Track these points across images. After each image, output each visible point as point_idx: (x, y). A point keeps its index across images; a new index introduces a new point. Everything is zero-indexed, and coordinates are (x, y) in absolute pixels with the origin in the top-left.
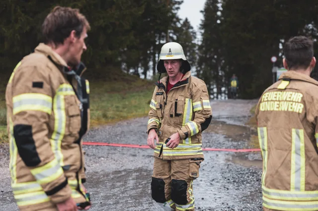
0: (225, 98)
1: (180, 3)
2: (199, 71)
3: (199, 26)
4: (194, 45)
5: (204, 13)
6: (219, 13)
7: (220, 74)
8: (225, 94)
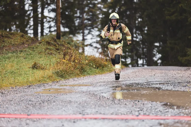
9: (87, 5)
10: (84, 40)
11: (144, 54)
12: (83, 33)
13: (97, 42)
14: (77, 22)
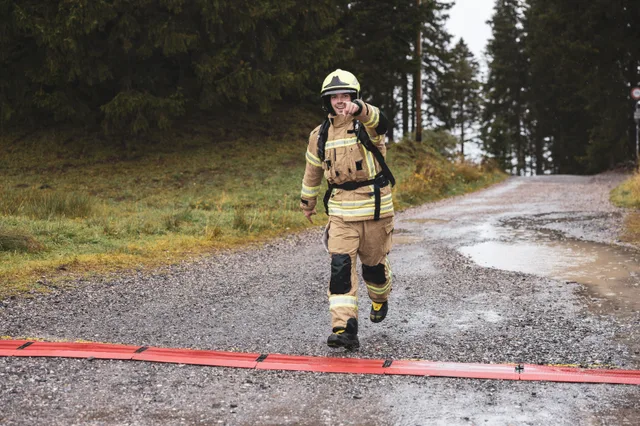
0: (532, 173)
1: (448, 6)
2: (486, 128)
3: (485, 50)
4: (476, 84)
5: (493, 25)
6: (519, 26)
7: (522, 133)
8: (532, 167)
9: (467, 94)
10: (463, 135)
11: (531, 149)
12: (462, 127)
13: (478, 137)
14: (454, 115)
